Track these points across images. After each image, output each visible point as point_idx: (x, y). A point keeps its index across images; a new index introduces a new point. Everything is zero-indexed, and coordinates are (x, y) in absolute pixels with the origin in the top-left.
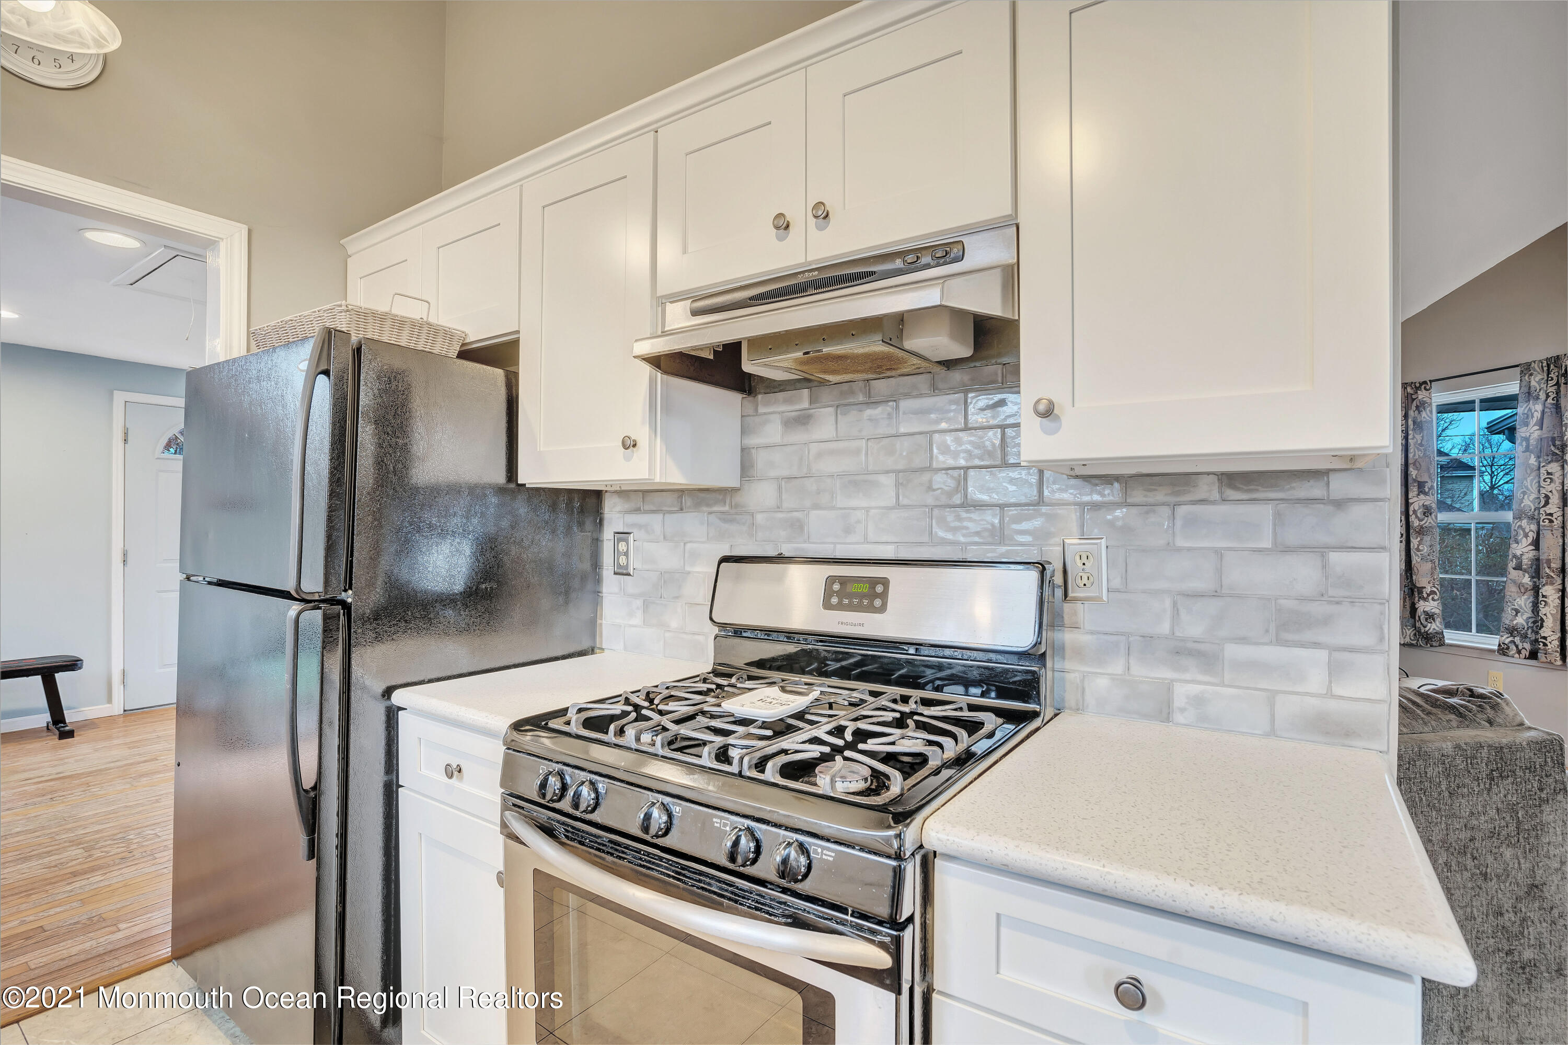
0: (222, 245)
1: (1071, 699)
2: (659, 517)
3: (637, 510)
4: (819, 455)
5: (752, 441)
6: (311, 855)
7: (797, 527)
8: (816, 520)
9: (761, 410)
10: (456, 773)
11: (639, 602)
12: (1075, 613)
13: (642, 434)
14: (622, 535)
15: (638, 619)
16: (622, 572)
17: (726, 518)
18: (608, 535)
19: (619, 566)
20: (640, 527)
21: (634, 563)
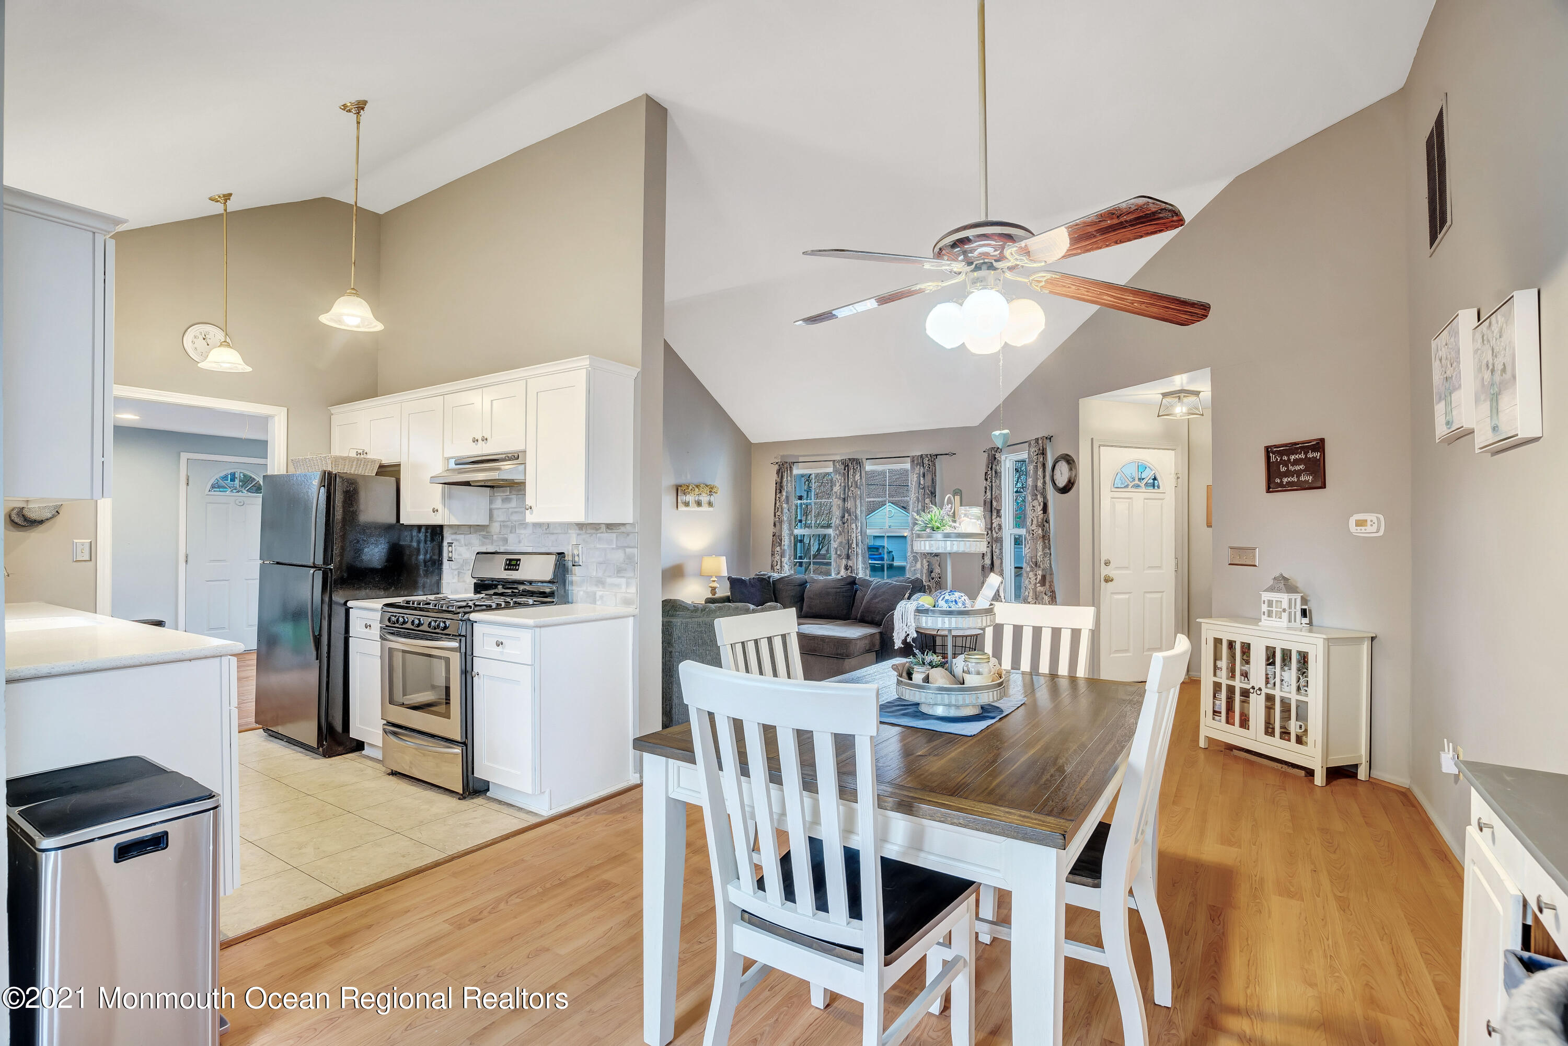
0: (276, 418)
1: (575, 601)
2: (463, 536)
3: (456, 533)
4: (512, 513)
5: (493, 506)
6: (317, 659)
7: (505, 541)
8: (511, 538)
9: (496, 494)
10: (369, 627)
11: (456, 572)
12: (575, 570)
13: (440, 507)
14: (450, 544)
15: (455, 580)
16: (450, 560)
17: (485, 537)
18: (445, 544)
19: (449, 557)
20: (457, 540)
21: (454, 556)
